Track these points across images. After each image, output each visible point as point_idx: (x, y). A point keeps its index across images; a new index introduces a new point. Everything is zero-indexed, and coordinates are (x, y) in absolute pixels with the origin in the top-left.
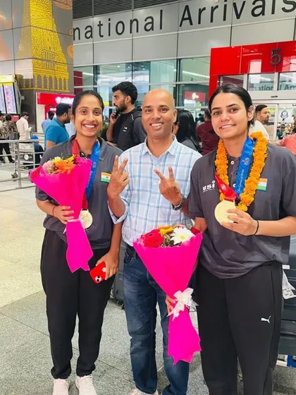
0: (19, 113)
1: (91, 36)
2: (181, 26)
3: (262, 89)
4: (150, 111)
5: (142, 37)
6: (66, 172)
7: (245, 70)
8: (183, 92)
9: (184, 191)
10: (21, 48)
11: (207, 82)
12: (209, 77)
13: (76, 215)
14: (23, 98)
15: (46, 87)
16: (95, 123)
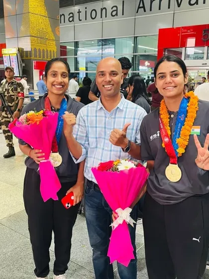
0: (21, 76)
1: (73, 20)
2: (137, 12)
3: (195, 58)
4: (103, 75)
5: (109, 21)
6: (36, 123)
7: (184, 45)
8: (139, 61)
9: (131, 137)
10: (22, 28)
11: (156, 54)
12: (157, 50)
13: (47, 157)
14: (24, 65)
15: (40, 57)
16: (63, 84)
